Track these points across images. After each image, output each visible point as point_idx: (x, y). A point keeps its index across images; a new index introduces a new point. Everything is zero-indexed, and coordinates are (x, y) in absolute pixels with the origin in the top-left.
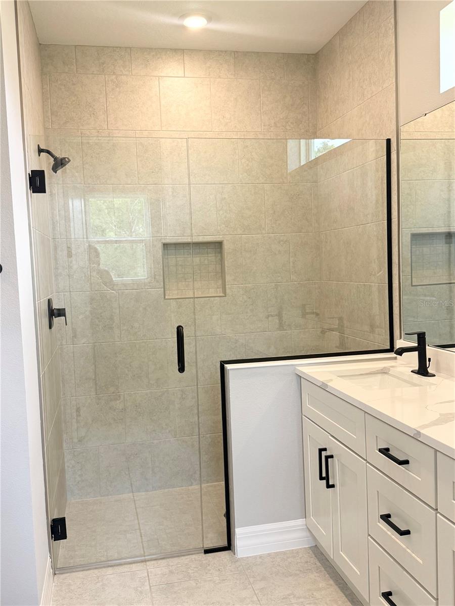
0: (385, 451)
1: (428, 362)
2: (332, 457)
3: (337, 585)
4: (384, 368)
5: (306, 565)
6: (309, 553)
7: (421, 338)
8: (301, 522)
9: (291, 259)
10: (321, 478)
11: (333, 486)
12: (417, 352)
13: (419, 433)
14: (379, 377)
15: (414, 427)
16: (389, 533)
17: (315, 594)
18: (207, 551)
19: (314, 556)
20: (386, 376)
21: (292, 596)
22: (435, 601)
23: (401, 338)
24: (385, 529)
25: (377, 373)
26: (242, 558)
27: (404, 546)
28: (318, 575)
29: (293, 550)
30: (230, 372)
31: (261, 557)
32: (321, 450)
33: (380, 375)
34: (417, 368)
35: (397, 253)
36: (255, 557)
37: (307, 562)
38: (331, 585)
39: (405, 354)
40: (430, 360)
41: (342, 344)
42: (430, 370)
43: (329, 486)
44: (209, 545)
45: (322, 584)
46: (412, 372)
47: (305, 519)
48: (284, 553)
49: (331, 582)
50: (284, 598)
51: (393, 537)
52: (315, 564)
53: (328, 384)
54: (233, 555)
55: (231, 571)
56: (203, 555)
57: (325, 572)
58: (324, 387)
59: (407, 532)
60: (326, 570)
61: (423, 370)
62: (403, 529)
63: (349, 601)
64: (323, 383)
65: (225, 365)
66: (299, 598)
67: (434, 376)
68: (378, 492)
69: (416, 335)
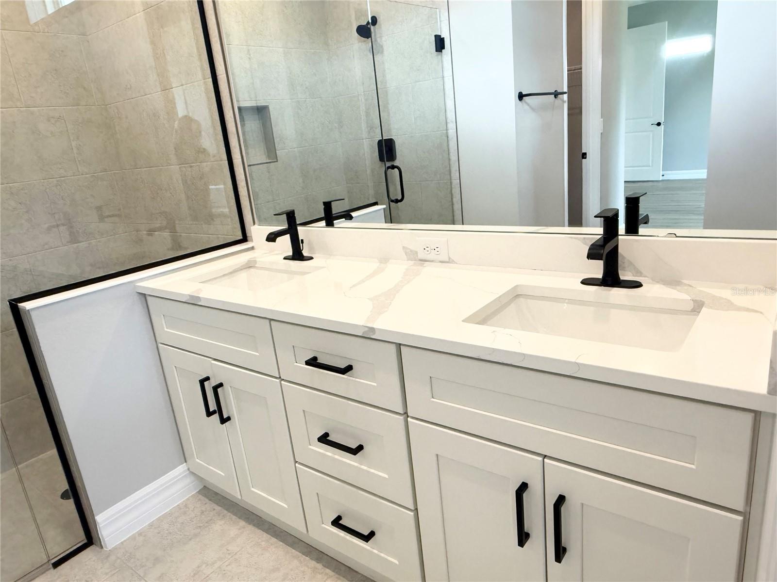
0: (313, 362)
1: (301, 245)
2: (221, 385)
3: (250, 524)
4: (248, 261)
5: (203, 516)
6: (200, 500)
7: (291, 216)
8: (181, 469)
9: (74, 144)
10: (209, 414)
11: (229, 419)
12: (289, 235)
13: (372, 330)
14: (244, 275)
15: (361, 324)
16: (329, 454)
17: (230, 548)
18: (56, 565)
19: (207, 500)
20: (252, 270)
21: (204, 565)
22: (412, 514)
23: (254, 223)
24: (322, 451)
25: (241, 270)
26: (115, 548)
27: (356, 464)
28: (223, 522)
29: (178, 505)
30: (34, 315)
31: (140, 534)
32: (202, 382)
33: (245, 270)
34: (290, 253)
35: (233, 120)
36: (133, 538)
37: (202, 512)
38: (244, 528)
39: (279, 239)
40: (302, 240)
41: (177, 244)
42: (305, 253)
43: (224, 420)
44: (58, 550)
45: (233, 531)
46: (285, 258)
47: (185, 464)
48: (170, 514)
49: (242, 523)
50: (195, 574)
51: (336, 457)
52: (214, 509)
53: (200, 296)
54: (100, 550)
55: (106, 574)
56: (53, 572)
57: (229, 514)
58: (193, 302)
59: (360, 448)
60: (229, 512)
61: (297, 255)
62: (354, 446)
63: (273, 536)
64: (189, 295)
65: (19, 304)
66: (213, 563)
67: (311, 258)
68: (304, 411)
69: (285, 215)
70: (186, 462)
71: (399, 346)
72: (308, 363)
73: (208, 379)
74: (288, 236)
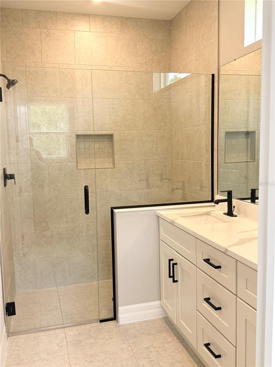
0: (207, 261)
1: (233, 208)
2: (176, 264)
3: (178, 340)
4: (208, 211)
5: (160, 328)
6: (162, 321)
7: (230, 194)
8: (157, 303)
9: (154, 146)
10: (170, 277)
11: (177, 281)
13: (227, 250)
14: (205, 217)
15: (224, 247)
16: (209, 309)
17: (165, 345)
18: (102, 321)
19: (165, 323)
20: (209, 216)
21: (152, 347)
22: (235, 348)
23: (218, 194)
24: (207, 307)
25: (203, 215)
26: (122, 325)
27: (218, 317)
28: (167, 334)
29: (152, 319)
30: (117, 214)
31: (133, 324)
32: (170, 260)
33: (206, 215)
34: (227, 212)
35: (217, 143)
36: (130, 324)
37: (161, 326)
38: (175, 340)
39: (220, 204)
40: (234, 207)
41: (184, 197)
42: (234, 213)
43: (174, 281)
44: (103, 317)
45: (169, 340)
46: (224, 214)
47: (160, 301)
48: (148, 321)
49: (175, 338)
50: (147, 348)
51: (211, 311)
52: (166, 327)
53: (175, 221)
54: (117, 323)
55: (116, 333)
56: (99, 323)
57: (171, 332)
58: (172, 223)
59: (219, 309)
60: (172, 331)
61: (230, 213)
62: (217, 306)
63: (185, 349)
64: (172, 220)
65: (114, 210)
66: (156, 347)
67: (237, 216)
68: (203, 285)
69: (227, 192)
70: (160, 300)
71: (237, 260)
72: (204, 260)
73: (172, 260)
74: (227, 203)
